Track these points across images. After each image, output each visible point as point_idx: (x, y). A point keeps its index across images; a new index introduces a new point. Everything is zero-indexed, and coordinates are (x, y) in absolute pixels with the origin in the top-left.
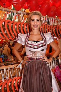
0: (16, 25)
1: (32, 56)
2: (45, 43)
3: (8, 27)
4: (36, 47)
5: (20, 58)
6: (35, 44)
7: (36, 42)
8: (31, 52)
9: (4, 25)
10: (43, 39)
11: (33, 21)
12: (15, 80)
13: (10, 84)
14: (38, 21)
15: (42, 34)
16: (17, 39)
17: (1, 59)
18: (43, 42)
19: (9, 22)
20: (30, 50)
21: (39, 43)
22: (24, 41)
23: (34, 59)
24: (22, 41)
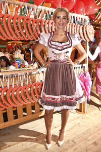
0: (36, 23)
1: (55, 58)
2: (70, 45)
3: (27, 25)
4: (60, 48)
5: (42, 61)
6: (59, 45)
7: (61, 43)
8: (55, 54)
9: (23, 23)
10: (68, 40)
11: (58, 18)
12: (35, 85)
13: (29, 89)
14: (65, 18)
15: (67, 34)
16: (39, 39)
17: (17, 64)
18: (68, 43)
19: (28, 19)
20: (53, 52)
21: (63, 44)
22: (47, 42)
23: (57, 61)
24: (44, 41)
